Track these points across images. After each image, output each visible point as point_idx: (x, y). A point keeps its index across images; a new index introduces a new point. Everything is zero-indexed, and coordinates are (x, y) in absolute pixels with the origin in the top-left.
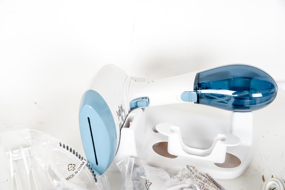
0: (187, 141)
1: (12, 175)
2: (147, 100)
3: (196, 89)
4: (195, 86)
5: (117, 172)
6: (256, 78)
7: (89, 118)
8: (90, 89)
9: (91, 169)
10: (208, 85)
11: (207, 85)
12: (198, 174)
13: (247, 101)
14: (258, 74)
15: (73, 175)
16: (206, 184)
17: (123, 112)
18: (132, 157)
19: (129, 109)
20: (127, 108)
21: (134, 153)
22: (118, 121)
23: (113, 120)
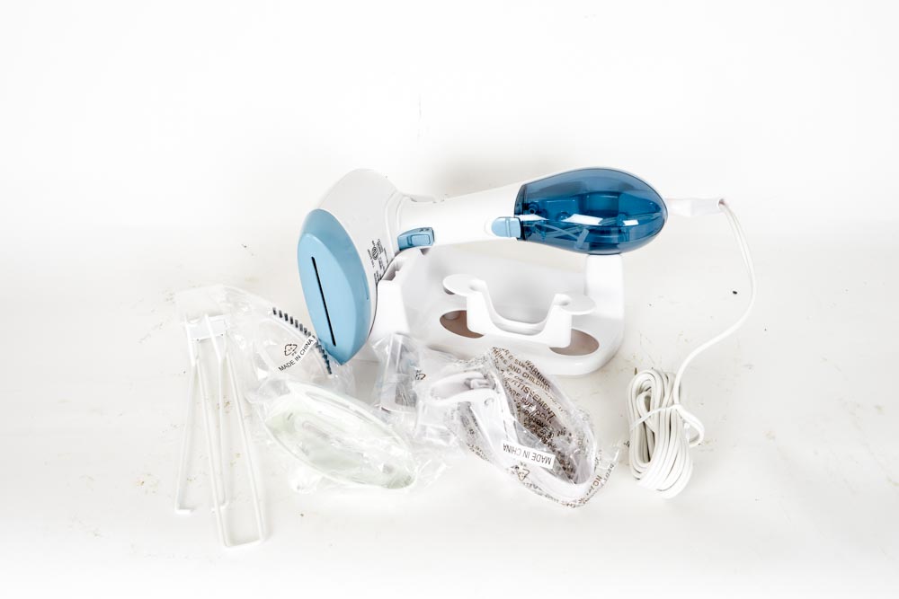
0: (501, 308)
1: (193, 363)
2: (429, 233)
3: (517, 213)
4: (517, 208)
5: (374, 363)
6: (629, 193)
7: (313, 259)
8: (317, 208)
9: (323, 351)
10: (541, 208)
11: (540, 205)
12: (512, 362)
13: (614, 237)
14: (632, 184)
15: (292, 363)
16: (527, 380)
17: (383, 253)
18: (399, 334)
19: (398, 249)
20: (391, 247)
21: (405, 328)
22: (370, 268)
23: (361, 265)
